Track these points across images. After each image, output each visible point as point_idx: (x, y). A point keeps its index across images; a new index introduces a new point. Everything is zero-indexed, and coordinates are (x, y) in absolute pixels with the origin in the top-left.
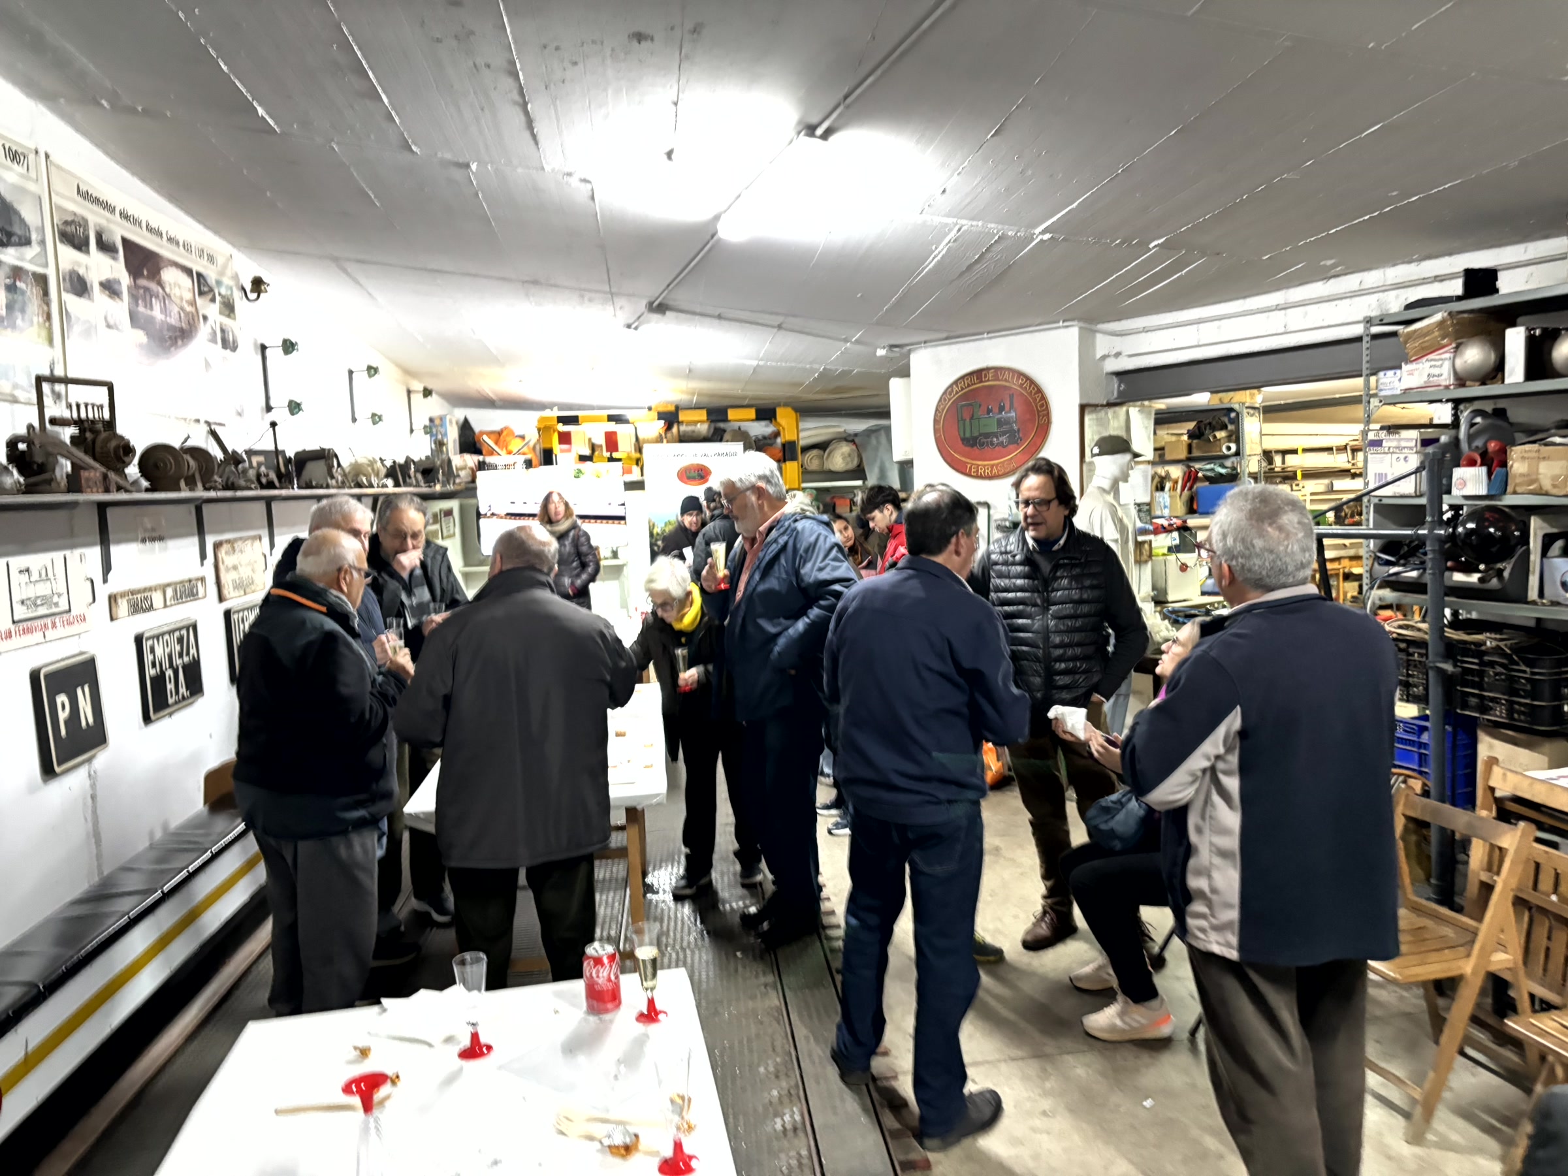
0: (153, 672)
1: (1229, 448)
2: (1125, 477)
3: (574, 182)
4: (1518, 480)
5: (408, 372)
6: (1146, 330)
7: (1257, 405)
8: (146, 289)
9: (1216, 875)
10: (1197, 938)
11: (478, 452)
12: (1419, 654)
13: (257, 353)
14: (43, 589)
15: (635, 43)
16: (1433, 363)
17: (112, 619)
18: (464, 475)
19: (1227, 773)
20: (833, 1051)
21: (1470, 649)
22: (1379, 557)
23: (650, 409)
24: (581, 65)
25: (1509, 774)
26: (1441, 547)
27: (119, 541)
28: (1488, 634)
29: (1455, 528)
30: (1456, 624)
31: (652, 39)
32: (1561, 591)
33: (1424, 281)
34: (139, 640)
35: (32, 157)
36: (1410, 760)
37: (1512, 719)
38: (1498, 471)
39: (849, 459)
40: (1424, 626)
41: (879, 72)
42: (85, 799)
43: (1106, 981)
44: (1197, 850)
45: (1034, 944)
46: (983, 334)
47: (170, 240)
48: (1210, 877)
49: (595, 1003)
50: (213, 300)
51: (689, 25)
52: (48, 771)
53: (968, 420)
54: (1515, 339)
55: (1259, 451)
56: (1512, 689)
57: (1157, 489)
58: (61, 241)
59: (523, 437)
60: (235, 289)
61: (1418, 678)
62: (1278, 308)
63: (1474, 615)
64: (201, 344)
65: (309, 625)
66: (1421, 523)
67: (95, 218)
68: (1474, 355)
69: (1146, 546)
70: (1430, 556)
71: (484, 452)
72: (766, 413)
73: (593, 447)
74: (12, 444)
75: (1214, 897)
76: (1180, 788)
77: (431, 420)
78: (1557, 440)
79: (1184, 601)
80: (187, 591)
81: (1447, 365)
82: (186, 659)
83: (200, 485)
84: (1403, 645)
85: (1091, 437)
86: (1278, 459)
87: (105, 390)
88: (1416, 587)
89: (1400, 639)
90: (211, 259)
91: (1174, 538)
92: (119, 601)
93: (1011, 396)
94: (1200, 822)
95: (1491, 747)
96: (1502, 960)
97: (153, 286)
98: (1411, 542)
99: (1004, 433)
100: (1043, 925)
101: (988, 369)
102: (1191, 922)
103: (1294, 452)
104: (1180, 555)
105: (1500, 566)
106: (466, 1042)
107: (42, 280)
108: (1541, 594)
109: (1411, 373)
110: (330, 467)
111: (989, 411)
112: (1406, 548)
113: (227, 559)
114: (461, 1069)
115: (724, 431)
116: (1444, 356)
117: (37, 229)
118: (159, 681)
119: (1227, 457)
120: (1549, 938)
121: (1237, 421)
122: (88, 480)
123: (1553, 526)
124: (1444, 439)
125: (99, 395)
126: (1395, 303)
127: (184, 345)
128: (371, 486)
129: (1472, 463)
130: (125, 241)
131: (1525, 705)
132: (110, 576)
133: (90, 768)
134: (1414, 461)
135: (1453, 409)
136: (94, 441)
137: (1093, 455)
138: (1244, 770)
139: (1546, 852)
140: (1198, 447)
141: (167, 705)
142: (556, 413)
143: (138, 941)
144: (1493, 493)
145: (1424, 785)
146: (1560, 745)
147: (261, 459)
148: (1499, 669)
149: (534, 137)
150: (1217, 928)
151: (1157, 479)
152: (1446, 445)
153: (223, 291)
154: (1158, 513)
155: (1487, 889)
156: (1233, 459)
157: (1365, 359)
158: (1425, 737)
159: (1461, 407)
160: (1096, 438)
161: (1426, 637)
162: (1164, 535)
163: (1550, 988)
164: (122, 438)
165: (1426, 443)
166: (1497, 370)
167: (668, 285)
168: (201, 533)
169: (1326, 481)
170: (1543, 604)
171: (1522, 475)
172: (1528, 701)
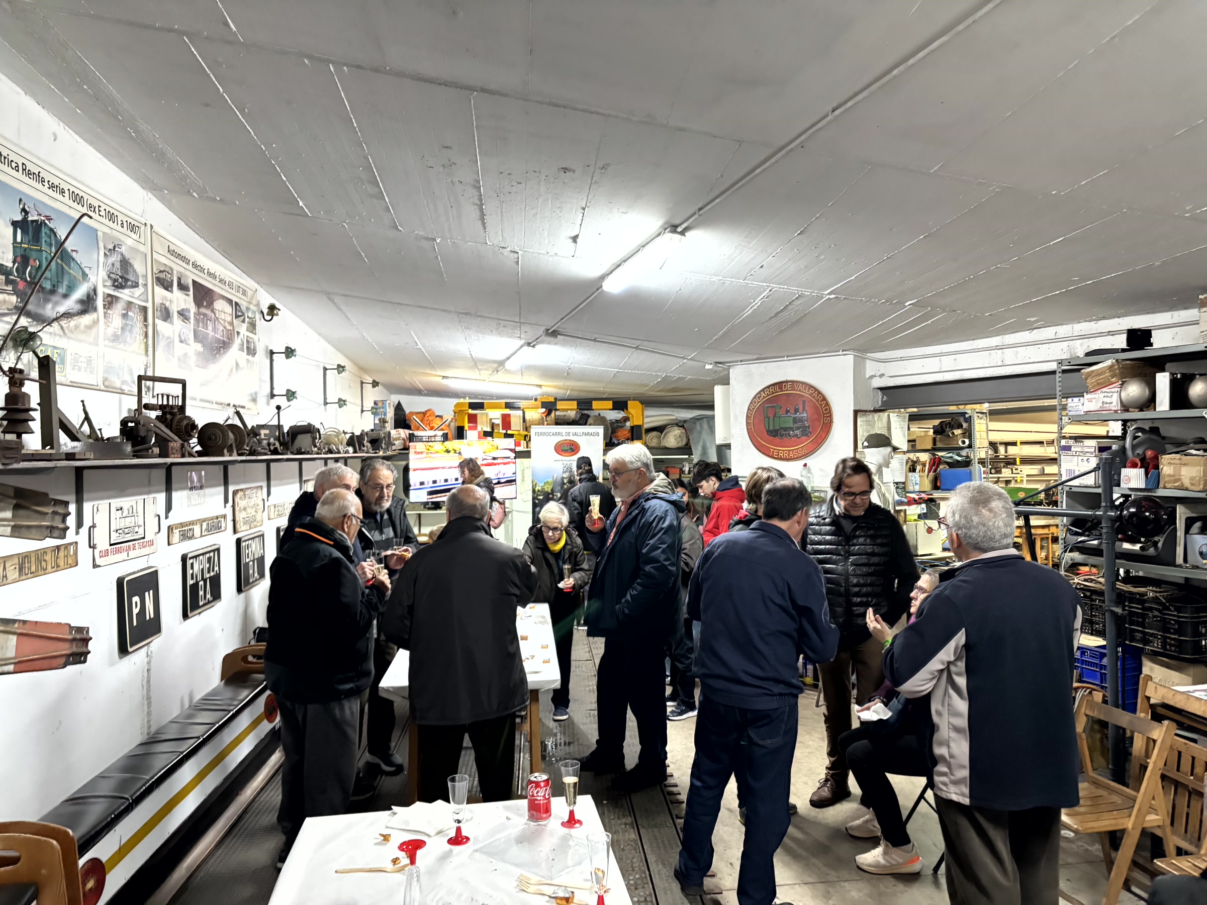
0: (192, 582)
1: (964, 442)
2: (887, 465)
3: (506, 252)
4: (1167, 479)
5: (363, 369)
6: (902, 359)
7: (985, 411)
8: (205, 315)
9: (952, 744)
10: (941, 790)
11: (408, 427)
12: (1100, 600)
13: (267, 358)
14: (128, 522)
15: (562, 173)
16: (1106, 394)
17: (169, 544)
18: (398, 444)
19: (959, 674)
20: (676, 870)
21: (1135, 598)
22: (1071, 529)
23: (536, 400)
24: (523, 185)
25: (1158, 687)
26: (1113, 525)
27: (177, 490)
28: (1151, 588)
29: (1122, 511)
30: (1128, 579)
31: (574, 171)
32: (1200, 558)
33: (1101, 334)
34: (184, 559)
35: (143, 227)
36: (1095, 678)
37: (1165, 649)
38: (1152, 471)
39: (680, 439)
40: (1102, 580)
41: (724, 196)
42: (143, 672)
43: (873, 831)
44: (938, 728)
45: (818, 803)
46: (784, 357)
47: (221, 281)
48: (949, 747)
49: (535, 813)
50: (243, 321)
51: (600, 164)
52: (123, 650)
53: (772, 417)
54: (1163, 381)
55: (986, 444)
56: (1165, 627)
57: (910, 471)
58: (157, 285)
59: (441, 417)
60: (257, 314)
61: (1099, 618)
62: (998, 348)
63: (1141, 574)
64: (235, 353)
65: (322, 554)
66: (1098, 507)
67: (178, 267)
68: (1134, 390)
69: (902, 514)
70: (1104, 531)
71: (412, 428)
72: (620, 404)
73: (493, 426)
74: (124, 423)
75: (952, 760)
76: (925, 682)
77: (375, 403)
78: (1194, 452)
79: (930, 555)
80: (214, 525)
81: (1115, 396)
82: (212, 574)
83: (235, 452)
84: (1088, 594)
85: (862, 434)
86: (1002, 449)
87: (181, 385)
88: (1096, 552)
89: (1085, 589)
90: (244, 293)
91: (922, 508)
92: (175, 531)
93: (804, 402)
94: (940, 707)
95: (1151, 669)
96: (1153, 820)
97: (208, 312)
98: (1093, 520)
99: (798, 428)
100: (826, 789)
101: (787, 382)
102: (937, 779)
103: (1014, 444)
104: (927, 521)
105: (1156, 539)
106: (452, 834)
107: (145, 309)
108: (1185, 560)
109: (1090, 400)
110: (314, 438)
111: (787, 412)
112: (1090, 524)
113: (241, 503)
114: (451, 851)
115: (588, 416)
116: (1113, 390)
117: (143, 276)
118: (195, 587)
119: (962, 448)
120: (1188, 806)
121: (969, 420)
122: (172, 448)
123: (1193, 512)
124: (1114, 447)
125: (176, 389)
126: (1080, 349)
127: (225, 353)
128: (339, 452)
129: (1134, 466)
130: (194, 282)
131: (1174, 639)
132: (170, 514)
133: (148, 649)
134: (1093, 462)
135: (1122, 425)
136: (172, 420)
137: (864, 447)
138: (970, 672)
139: (1186, 744)
140: (941, 441)
141: (199, 607)
142: (468, 400)
143: (187, 772)
144: (1149, 487)
145: (1104, 696)
146: (1200, 670)
147: (267, 432)
148: (1156, 613)
149: (484, 224)
150: (955, 783)
151: (910, 463)
152: (1116, 452)
153: (250, 315)
154: (911, 488)
155: (1144, 768)
156: (967, 450)
157: (1058, 389)
158: (1105, 661)
159: (1129, 424)
160: (866, 435)
161: (1104, 588)
162: (915, 506)
163: (1191, 843)
164: (189, 418)
165: (1102, 449)
166: (1150, 402)
167: (562, 319)
168: (226, 484)
169: (1039, 467)
170: (1187, 568)
171: (1169, 475)
172: (1176, 637)
